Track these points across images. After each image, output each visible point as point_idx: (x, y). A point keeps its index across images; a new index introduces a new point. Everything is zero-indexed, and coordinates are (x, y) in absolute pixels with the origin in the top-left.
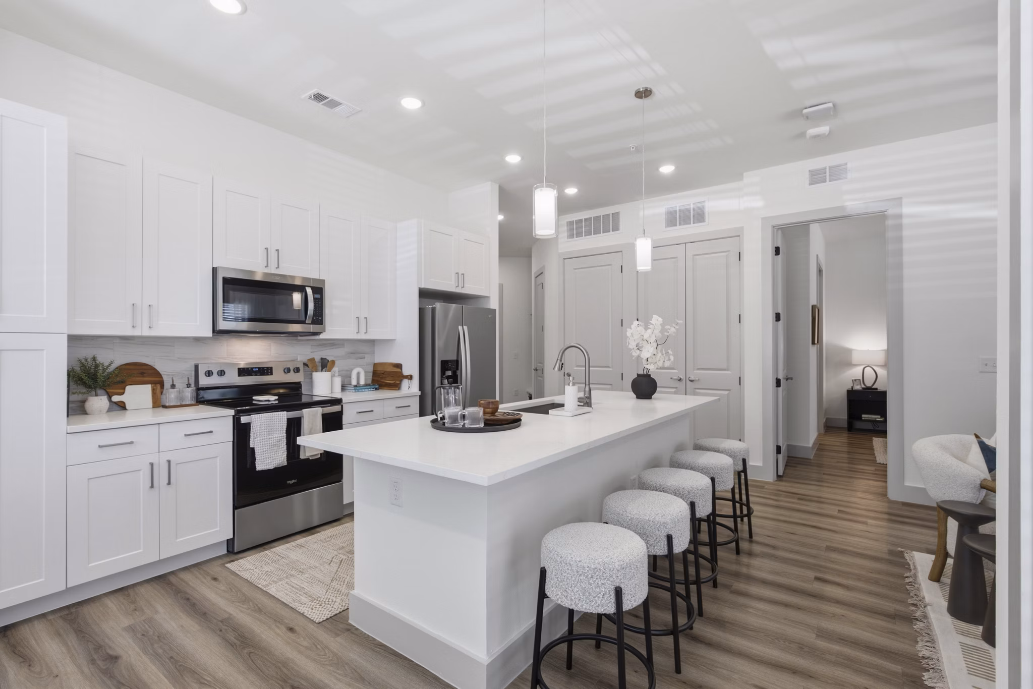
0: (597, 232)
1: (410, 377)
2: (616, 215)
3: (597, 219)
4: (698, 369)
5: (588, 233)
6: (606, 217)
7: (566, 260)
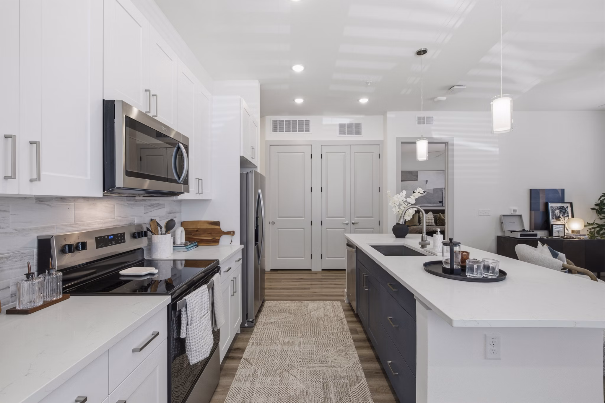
0: (294, 130)
1: (232, 233)
2: (307, 122)
3: (294, 122)
4: (357, 217)
5: (288, 131)
6: (301, 122)
7: (271, 146)
